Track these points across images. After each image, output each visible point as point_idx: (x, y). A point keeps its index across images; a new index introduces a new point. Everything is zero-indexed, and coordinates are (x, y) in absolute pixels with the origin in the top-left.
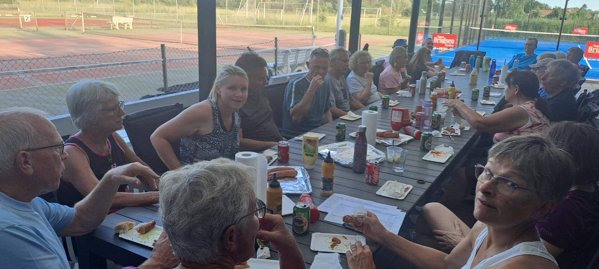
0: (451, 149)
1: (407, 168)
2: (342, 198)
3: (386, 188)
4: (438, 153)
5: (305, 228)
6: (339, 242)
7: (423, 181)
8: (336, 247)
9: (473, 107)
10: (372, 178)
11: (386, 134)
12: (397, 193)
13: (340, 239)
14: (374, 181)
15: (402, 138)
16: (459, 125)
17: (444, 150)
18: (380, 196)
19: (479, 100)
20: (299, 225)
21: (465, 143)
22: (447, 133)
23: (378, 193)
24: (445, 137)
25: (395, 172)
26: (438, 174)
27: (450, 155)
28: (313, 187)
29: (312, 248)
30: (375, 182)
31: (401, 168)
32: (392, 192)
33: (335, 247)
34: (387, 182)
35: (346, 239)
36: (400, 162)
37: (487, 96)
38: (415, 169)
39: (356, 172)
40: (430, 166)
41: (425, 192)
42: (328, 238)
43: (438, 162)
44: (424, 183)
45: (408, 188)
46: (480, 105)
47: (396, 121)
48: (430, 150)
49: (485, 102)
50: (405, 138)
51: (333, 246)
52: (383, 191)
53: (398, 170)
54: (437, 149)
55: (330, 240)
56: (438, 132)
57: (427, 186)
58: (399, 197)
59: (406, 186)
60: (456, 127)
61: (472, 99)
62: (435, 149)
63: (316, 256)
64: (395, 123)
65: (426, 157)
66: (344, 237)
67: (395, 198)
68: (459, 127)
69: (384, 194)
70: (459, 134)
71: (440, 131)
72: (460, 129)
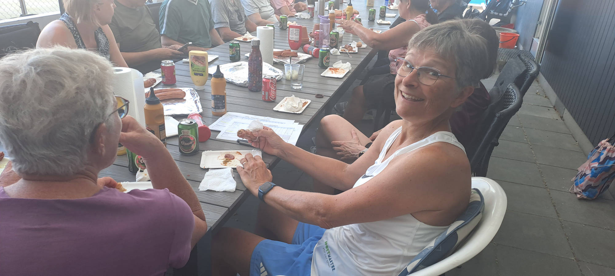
0: (348, 64)
1: (305, 84)
2: (236, 116)
3: (283, 104)
4: (336, 70)
5: (194, 147)
6: (232, 158)
7: (322, 95)
8: (230, 162)
9: (369, 27)
10: (269, 95)
11: (284, 53)
12: (294, 107)
13: (233, 155)
14: (270, 97)
15: (301, 57)
16: (356, 43)
17: (342, 66)
18: (278, 111)
19: (375, 20)
20: (186, 144)
21: (362, 59)
22: (345, 51)
23: (275, 109)
24: (343, 55)
25: (294, 89)
26: (336, 88)
27: (347, 71)
28: (203, 107)
29: (202, 166)
30: (272, 99)
31: (300, 85)
32: (289, 106)
33: (228, 163)
34: (285, 98)
35: (241, 154)
36: (299, 79)
37: (383, 16)
38: (312, 85)
39: (251, 91)
40: (329, 82)
41: (323, 105)
42: (220, 155)
43: (336, 77)
44: (322, 97)
45: (306, 103)
46: (377, 25)
47: (294, 40)
48: (328, 67)
49: (381, 21)
50: (303, 56)
51: (225, 163)
52: (281, 107)
53: (297, 86)
54: (335, 66)
55: (223, 157)
56: (336, 49)
57: (325, 100)
58: (297, 111)
59: (304, 101)
60: (354, 45)
61: (369, 19)
62: (333, 66)
63: (207, 173)
64: (293, 42)
65: (325, 73)
66: (237, 152)
67: (293, 112)
68: (356, 45)
69: (282, 109)
70: (357, 51)
71: (338, 49)
72: (357, 46)
